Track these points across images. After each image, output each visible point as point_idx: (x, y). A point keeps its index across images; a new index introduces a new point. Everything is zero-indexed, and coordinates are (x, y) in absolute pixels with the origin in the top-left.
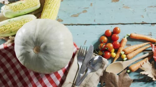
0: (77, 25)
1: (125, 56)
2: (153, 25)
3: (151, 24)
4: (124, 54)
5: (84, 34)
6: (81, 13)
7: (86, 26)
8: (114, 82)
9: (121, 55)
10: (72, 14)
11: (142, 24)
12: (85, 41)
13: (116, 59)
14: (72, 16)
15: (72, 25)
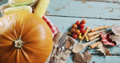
0: (58, 16)
2: (106, 20)
3: (105, 19)
4: (88, 37)
5: (62, 22)
6: (61, 9)
7: (64, 17)
8: (81, 59)
9: (85, 37)
11: (99, 19)
12: (63, 27)
13: (82, 40)
14: (55, 10)
15: (55, 16)
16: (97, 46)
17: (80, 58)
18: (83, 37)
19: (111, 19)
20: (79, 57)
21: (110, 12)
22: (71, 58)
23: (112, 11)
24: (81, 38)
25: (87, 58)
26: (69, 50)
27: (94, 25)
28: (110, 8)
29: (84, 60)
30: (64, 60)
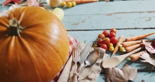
0: (77, 31)
1: (123, 48)
3: (144, 29)
4: (123, 47)
5: (83, 36)
6: (80, 23)
7: (85, 31)
9: (119, 48)
10: (73, 23)
11: (135, 29)
12: (84, 41)
13: (115, 52)
14: (72, 25)
15: (73, 31)
16: (141, 57)
17: (118, 75)
18: (117, 48)
19: (151, 28)
20: (114, 74)
21: (147, 22)
22: (103, 78)
23: (149, 20)
24: (113, 50)
25: (128, 74)
26: (98, 64)
27: (129, 36)
28: (146, 17)
29: (125, 78)
30: (91, 80)
